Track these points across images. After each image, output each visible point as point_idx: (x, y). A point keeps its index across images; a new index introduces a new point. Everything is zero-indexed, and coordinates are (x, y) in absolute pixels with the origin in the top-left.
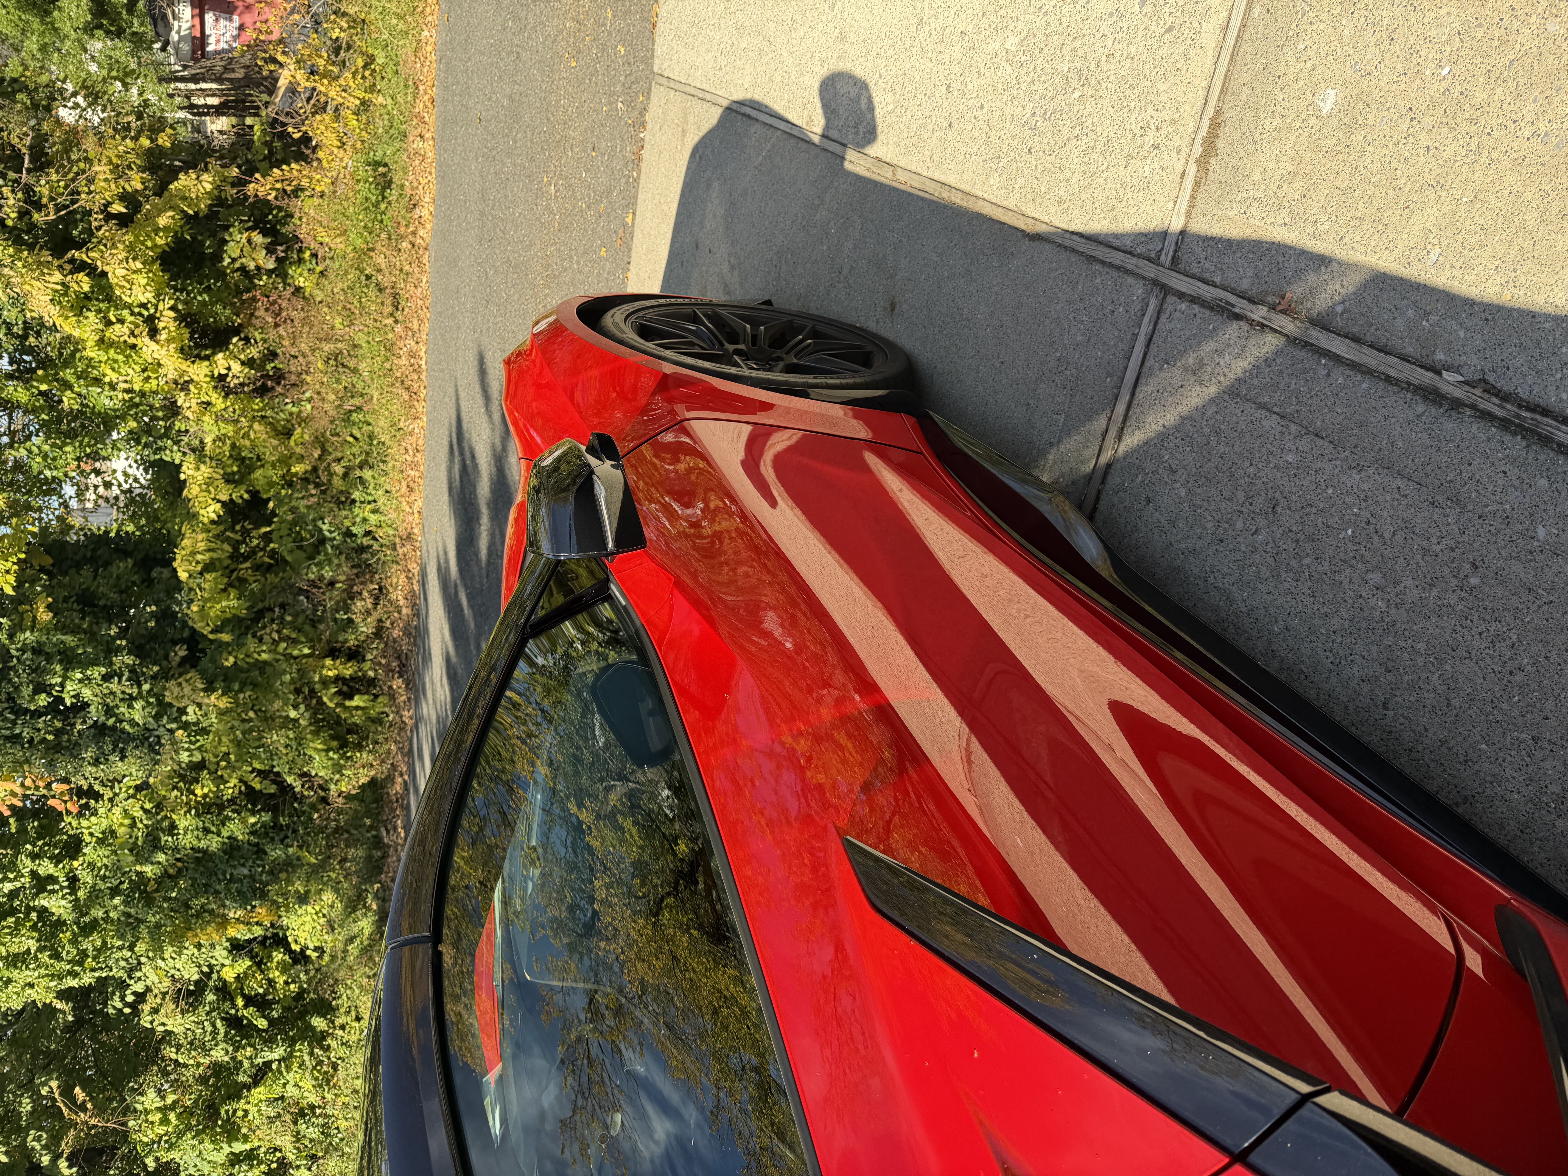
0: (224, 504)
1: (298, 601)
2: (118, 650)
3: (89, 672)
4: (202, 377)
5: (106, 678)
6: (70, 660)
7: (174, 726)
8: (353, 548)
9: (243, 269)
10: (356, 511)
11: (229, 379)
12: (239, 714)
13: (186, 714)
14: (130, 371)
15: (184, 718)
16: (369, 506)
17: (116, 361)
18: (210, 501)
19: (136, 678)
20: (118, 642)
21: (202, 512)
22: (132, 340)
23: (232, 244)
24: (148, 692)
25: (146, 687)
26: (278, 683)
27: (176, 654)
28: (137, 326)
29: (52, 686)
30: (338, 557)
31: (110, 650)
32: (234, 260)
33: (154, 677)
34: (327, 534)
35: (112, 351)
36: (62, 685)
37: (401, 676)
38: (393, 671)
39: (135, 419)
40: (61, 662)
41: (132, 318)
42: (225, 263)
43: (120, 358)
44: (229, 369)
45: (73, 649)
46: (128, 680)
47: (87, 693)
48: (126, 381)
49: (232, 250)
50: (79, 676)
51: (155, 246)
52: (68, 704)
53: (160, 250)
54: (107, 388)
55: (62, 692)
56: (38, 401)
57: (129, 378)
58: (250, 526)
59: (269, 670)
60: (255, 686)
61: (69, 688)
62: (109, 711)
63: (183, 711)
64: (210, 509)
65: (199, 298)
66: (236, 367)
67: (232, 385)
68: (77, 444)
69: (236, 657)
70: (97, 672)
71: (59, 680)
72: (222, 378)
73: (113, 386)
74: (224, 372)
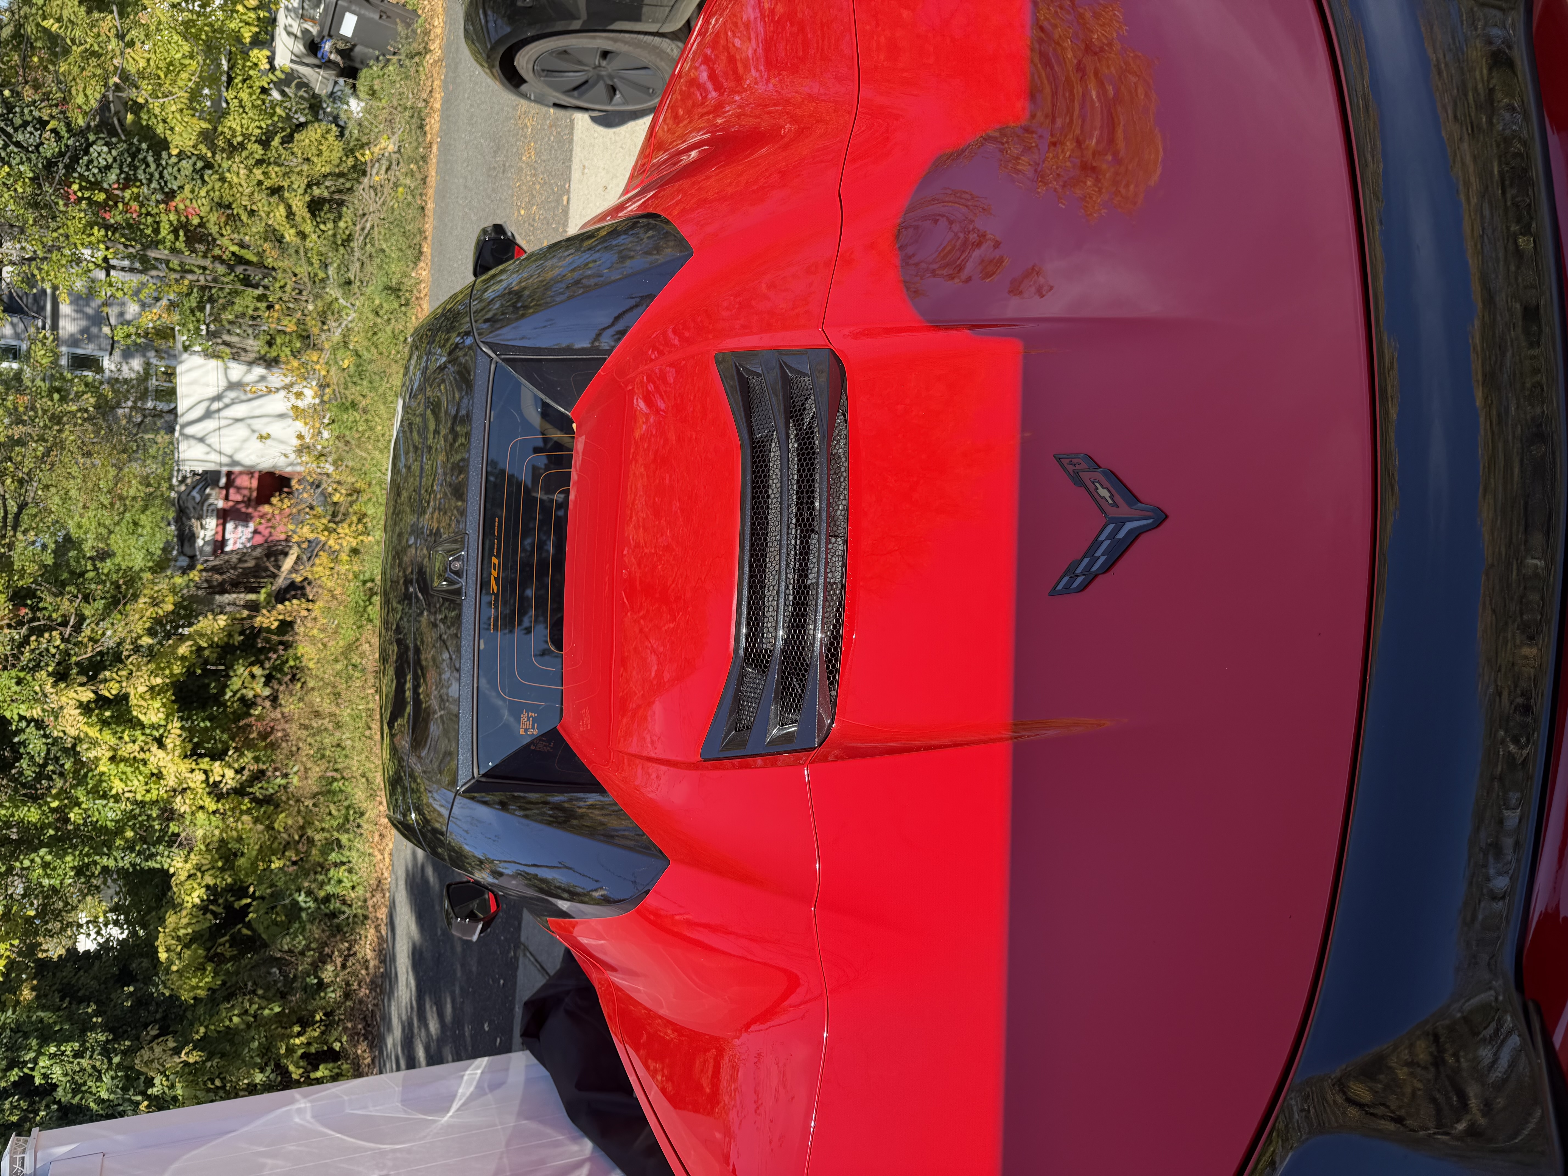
0: (208, 887)
1: (270, 973)
2: (93, 1028)
3: (63, 1048)
4: (198, 783)
5: (78, 1055)
6: (46, 1036)
7: (139, 1098)
8: (326, 915)
9: (242, 699)
10: (332, 872)
11: (222, 785)
12: (205, 1083)
13: (153, 1085)
14: (136, 782)
15: (150, 1092)
16: (343, 868)
17: (124, 773)
18: (196, 886)
19: (106, 1052)
20: (94, 1020)
21: (187, 898)
22: (141, 756)
23: (235, 679)
24: (118, 1065)
25: (116, 1060)
26: (246, 1050)
27: (148, 1034)
28: (146, 743)
29: (25, 1063)
30: (312, 923)
31: (84, 1027)
32: (235, 693)
33: (124, 1053)
34: (303, 904)
35: (122, 765)
36: (35, 1061)
37: (366, 1038)
38: (358, 1034)
39: (133, 829)
40: (37, 1038)
41: (143, 738)
42: (227, 697)
43: (129, 770)
44: (223, 776)
45: (50, 1026)
46: (99, 1054)
47: (57, 1073)
48: (130, 791)
49: (236, 683)
50: (53, 1049)
51: (172, 674)
52: (37, 1084)
53: (174, 679)
54: (112, 800)
55: (32, 1069)
56: (48, 818)
57: (133, 789)
58: (232, 899)
59: (238, 1039)
60: (223, 1055)
61: (41, 1064)
62: (77, 1089)
63: (150, 1082)
64: (195, 894)
65: (202, 725)
66: (230, 773)
67: (224, 790)
68: (77, 853)
69: (206, 1027)
70: (68, 1048)
71: (32, 1055)
72: (216, 784)
73: (117, 798)
74: (218, 779)
